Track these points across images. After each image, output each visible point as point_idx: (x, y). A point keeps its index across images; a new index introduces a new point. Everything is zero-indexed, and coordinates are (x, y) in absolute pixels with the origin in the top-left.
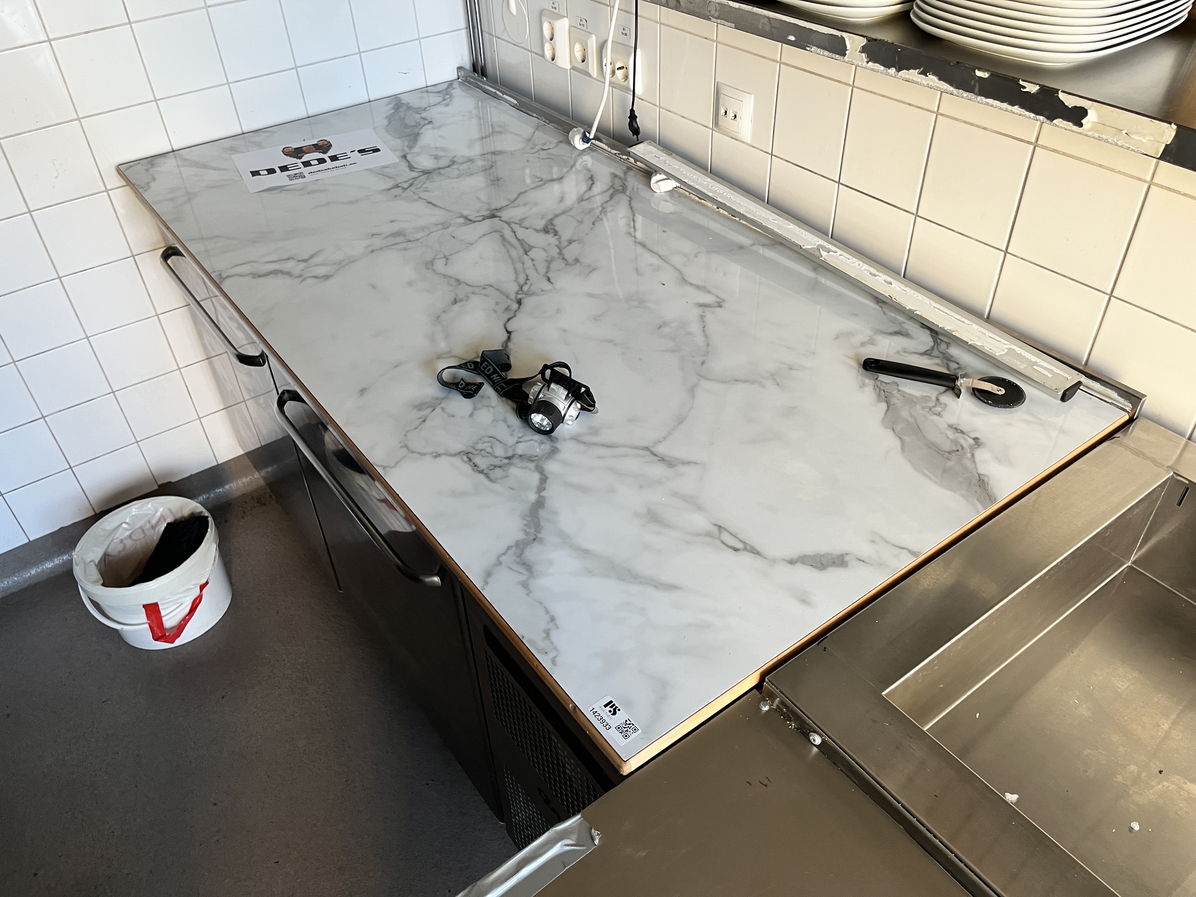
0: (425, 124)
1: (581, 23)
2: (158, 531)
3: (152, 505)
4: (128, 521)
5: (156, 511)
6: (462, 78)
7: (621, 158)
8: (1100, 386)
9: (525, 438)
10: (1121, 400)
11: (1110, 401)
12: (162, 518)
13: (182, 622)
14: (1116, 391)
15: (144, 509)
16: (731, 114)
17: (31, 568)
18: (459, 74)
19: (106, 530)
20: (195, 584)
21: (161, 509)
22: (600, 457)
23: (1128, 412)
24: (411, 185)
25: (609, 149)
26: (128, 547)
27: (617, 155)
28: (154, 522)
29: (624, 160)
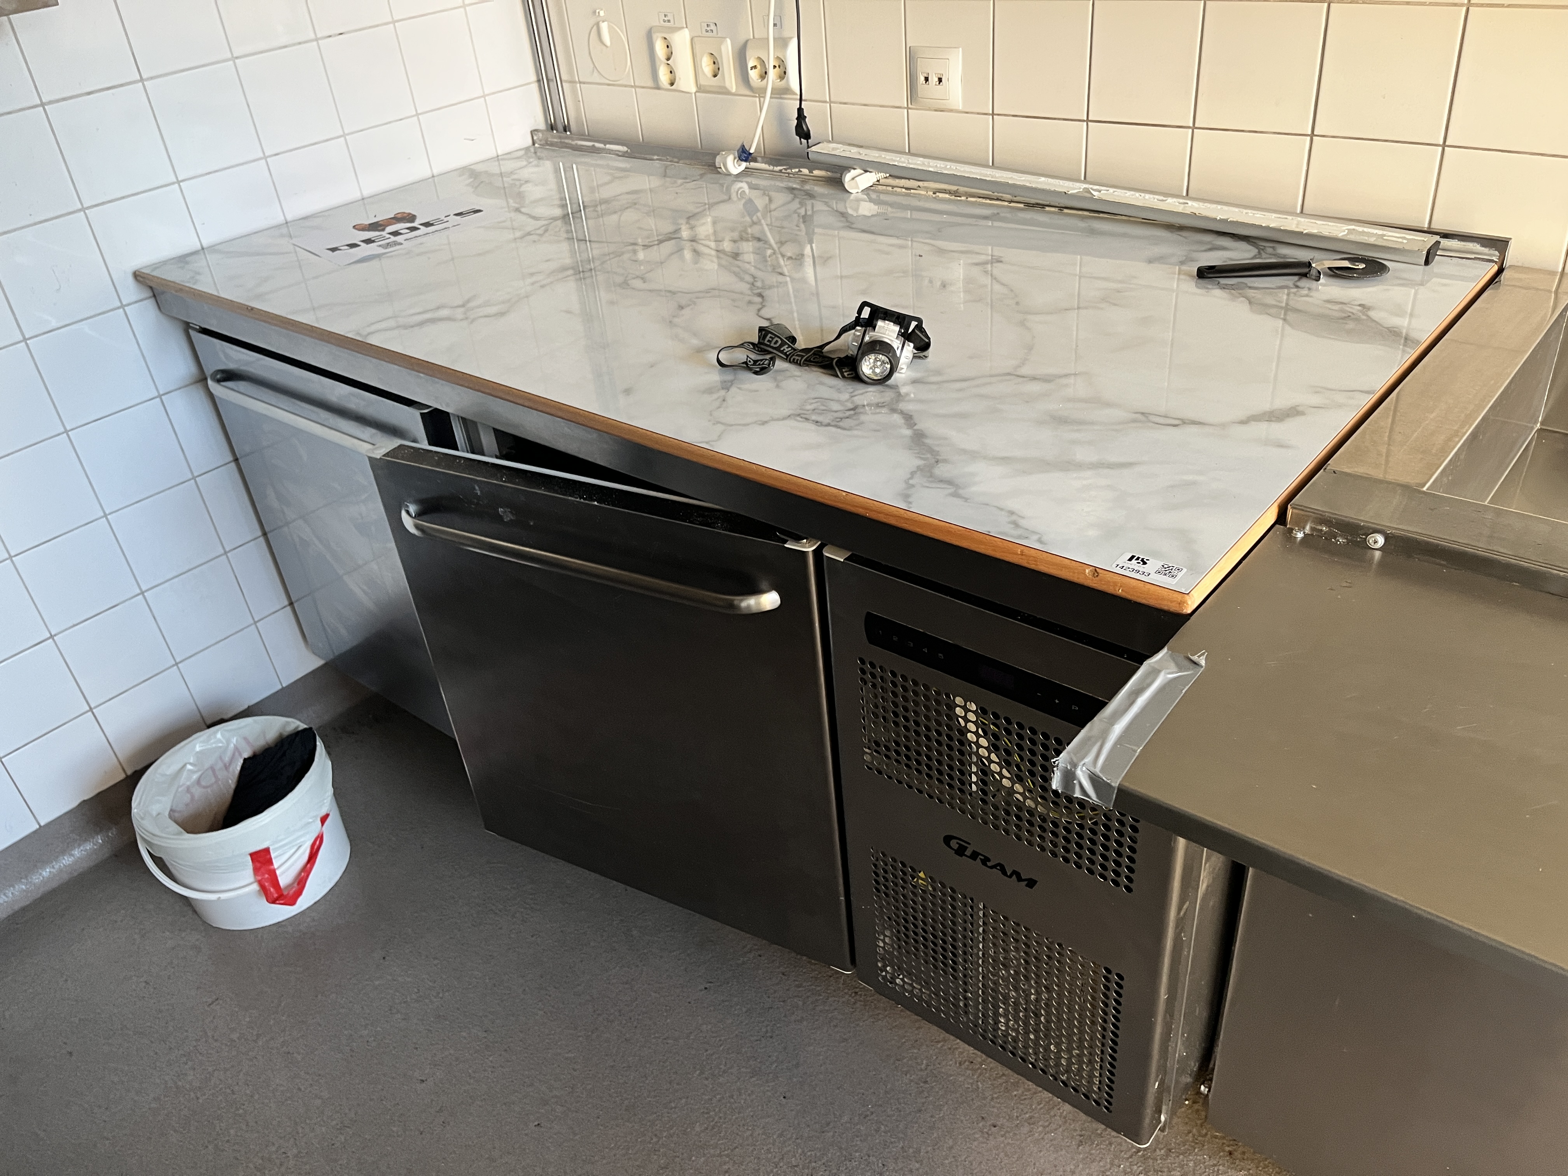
0: (523, 184)
1: (708, 29)
2: (234, 772)
3: (222, 734)
4: (191, 761)
5: (228, 742)
6: (539, 142)
7: (789, 173)
8: (1459, 243)
9: (856, 393)
10: (1485, 250)
11: (1473, 256)
12: (237, 754)
13: (303, 874)
14: (1478, 243)
15: (212, 741)
16: (934, 79)
17: (43, 868)
18: (535, 138)
19: (166, 775)
20: (314, 817)
21: (234, 740)
22: (960, 390)
23: (1496, 262)
24: (546, 231)
25: (771, 168)
26: (196, 797)
27: (783, 171)
28: (227, 759)
29: (794, 174)
